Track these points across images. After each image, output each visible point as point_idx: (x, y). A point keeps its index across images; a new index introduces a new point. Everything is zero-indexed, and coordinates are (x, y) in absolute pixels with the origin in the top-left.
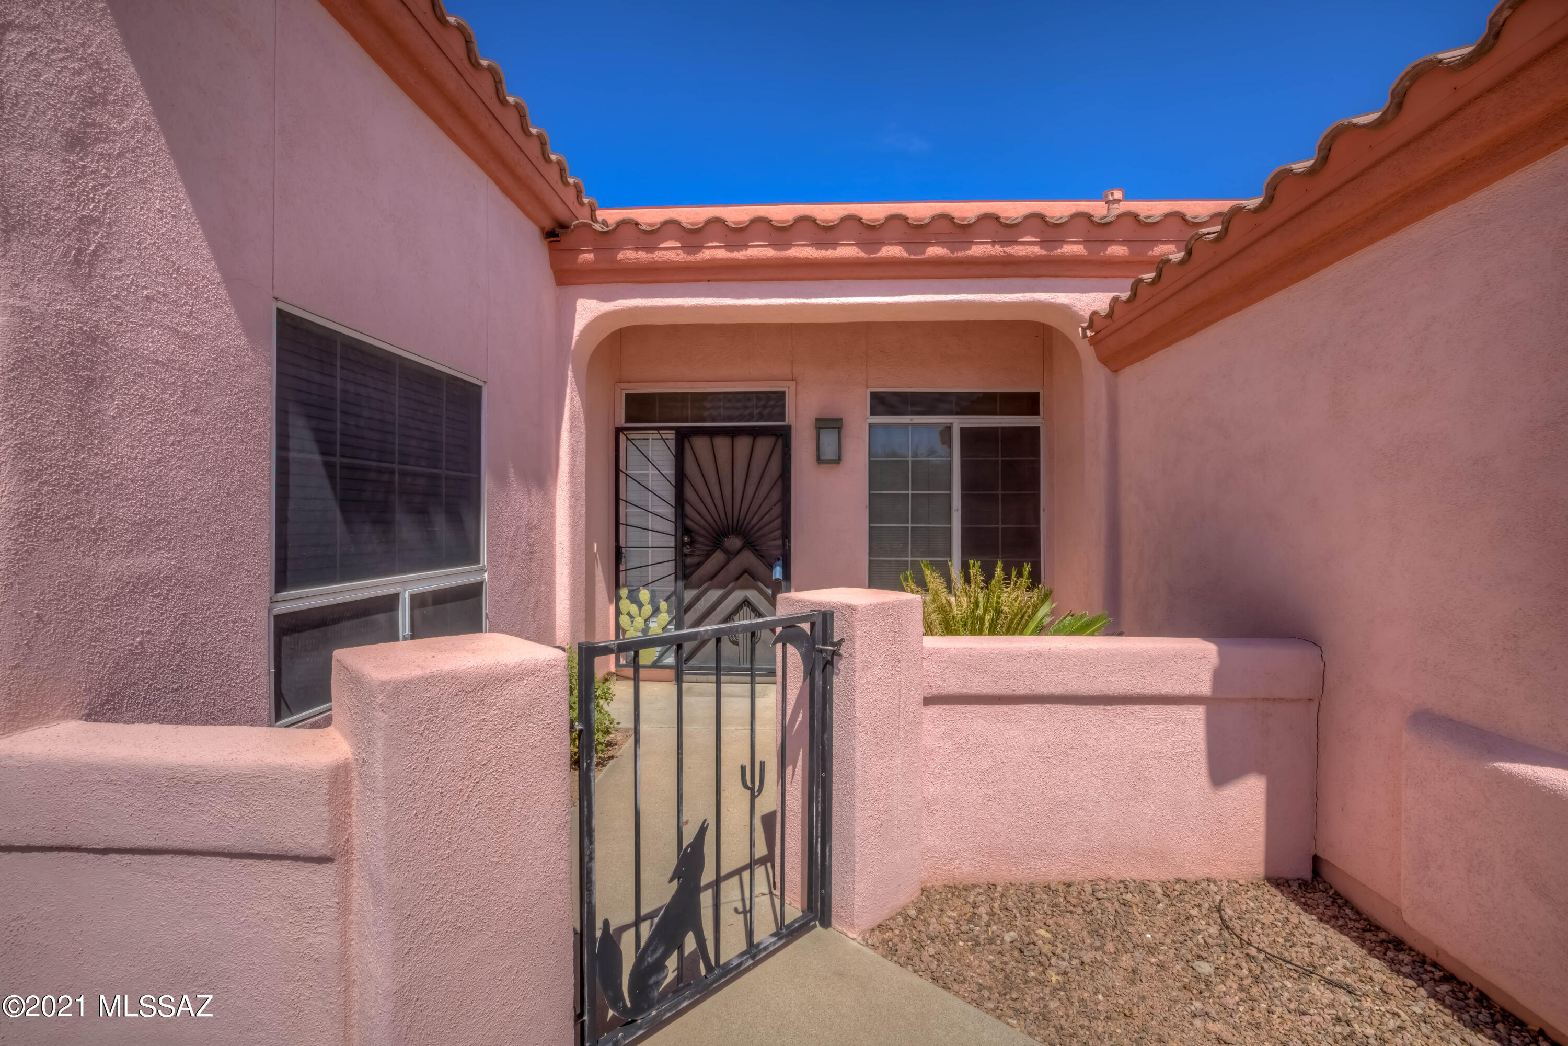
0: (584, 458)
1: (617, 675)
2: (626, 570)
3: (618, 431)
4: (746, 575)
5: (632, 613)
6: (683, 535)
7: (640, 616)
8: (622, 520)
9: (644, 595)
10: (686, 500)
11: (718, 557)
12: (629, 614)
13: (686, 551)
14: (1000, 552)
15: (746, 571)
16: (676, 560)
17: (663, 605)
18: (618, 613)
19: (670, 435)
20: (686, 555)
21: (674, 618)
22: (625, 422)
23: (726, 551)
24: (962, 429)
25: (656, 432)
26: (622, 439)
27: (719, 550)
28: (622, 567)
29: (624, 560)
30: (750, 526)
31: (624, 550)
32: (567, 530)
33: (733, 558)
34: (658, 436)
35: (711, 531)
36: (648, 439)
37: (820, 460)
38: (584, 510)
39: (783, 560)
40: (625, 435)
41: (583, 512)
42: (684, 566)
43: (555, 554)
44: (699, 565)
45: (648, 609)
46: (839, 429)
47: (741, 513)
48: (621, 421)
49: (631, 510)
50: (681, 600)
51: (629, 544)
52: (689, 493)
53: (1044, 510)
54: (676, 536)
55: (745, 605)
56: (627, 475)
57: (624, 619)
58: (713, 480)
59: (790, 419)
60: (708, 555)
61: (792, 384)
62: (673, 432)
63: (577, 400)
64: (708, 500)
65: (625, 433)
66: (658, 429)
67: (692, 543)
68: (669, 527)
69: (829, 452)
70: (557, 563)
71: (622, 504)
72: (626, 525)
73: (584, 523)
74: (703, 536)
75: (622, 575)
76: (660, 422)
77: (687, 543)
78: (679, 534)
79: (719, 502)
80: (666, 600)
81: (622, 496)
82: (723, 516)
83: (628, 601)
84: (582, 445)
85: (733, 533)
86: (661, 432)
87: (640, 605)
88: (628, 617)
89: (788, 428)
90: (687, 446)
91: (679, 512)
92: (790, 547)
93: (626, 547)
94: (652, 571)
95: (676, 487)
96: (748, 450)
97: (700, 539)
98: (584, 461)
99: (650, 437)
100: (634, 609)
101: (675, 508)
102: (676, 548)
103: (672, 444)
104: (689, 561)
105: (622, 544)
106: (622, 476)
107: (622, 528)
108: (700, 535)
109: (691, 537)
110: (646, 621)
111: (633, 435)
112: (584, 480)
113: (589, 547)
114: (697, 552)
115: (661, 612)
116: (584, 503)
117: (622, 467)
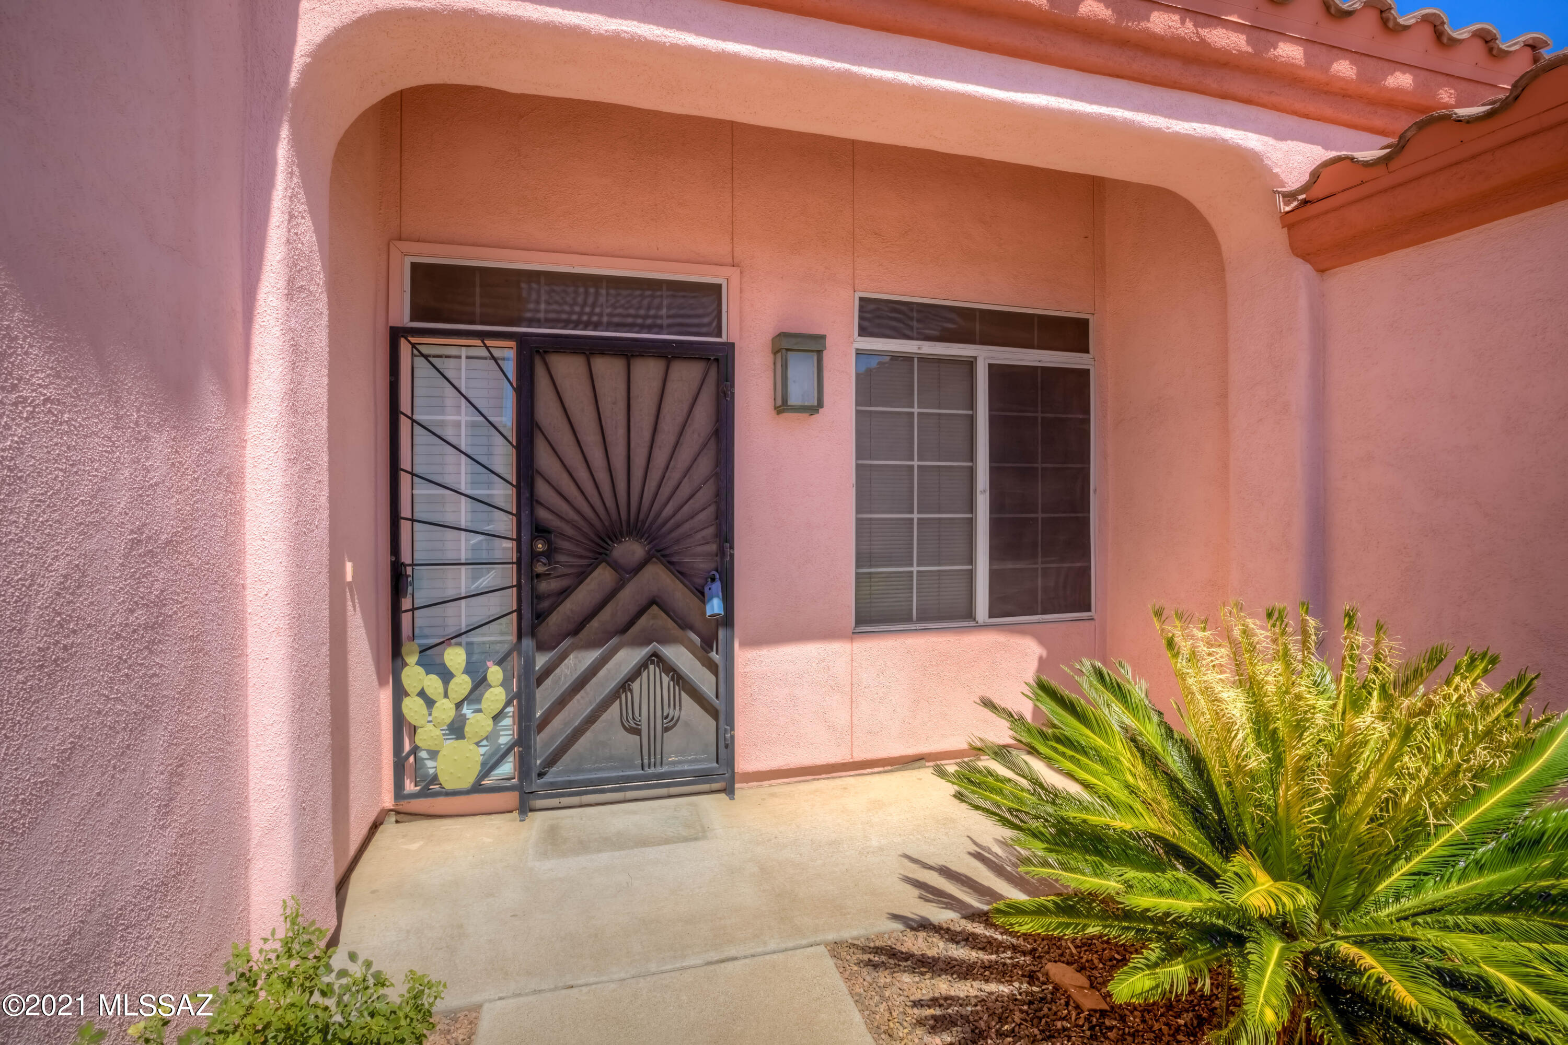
0: (325, 371)
1: (398, 813)
2: (413, 609)
3: (396, 335)
4: (655, 607)
5: (429, 692)
6: (533, 539)
7: (446, 695)
8: (405, 512)
9: (455, 657)
10: (538, 472)
11: (602, 577)
12: (422, 694)
13: (540, 569)
14: (1040, 554)
15: (653, 602)
16: (519, 586)
17: (495, 673)
18: (399, 693)
19: (507, 353)
20: (538, 576)
21: (518, 696)
22: (412, 320)
23: (615, 566)
24: (991, 366)
25: (479, 343)
26: (405, 349)
27: (604, 564)
28: (406, 604)
29: (410, 589)
30: (660, 521)
31: (409, 570)
32: (281, 546)
33: (629, 580)
34: (483, 352)
35: (586, 529)
36: (460, 357)
37: (783, 407)
38: (326, 493)
39: (721, 579)
40: (414, 346)
41: (323, 499)
42: (537, 597)
43: (244, 611)
44: (564, 593)
45: (462, 684)
46: (819, 353)
47: (644, 500)
48: (402, 316)
49: (423, 490)
50: (529, 664)
51: (419, 557)
52: (544, 459)
53: (1095, 490)
54: (518, 540)
55: (652, 662)
56: (413, 421)
57: (413, 707)
58: (591, 438)
59: (731, 331)
60: (582, 576)
61: (734, 273)
62: (513, 344)
63: (306, 225)
64: (582, 474)
65: (413, 340)
66: (482, 335)
67: (550, 553)
68: (504, 524)
69: (799, 392)
70: (251, 630)
71: (405, 479)
72: (413, 520)
73: (325, 524)
74: (569, 538)
75: (406, 619)
76: (482, 323)
77: (542, 554)
78: (525, 537)
79: (602, 476)
80: (499, 663)
81: (405, 463)
82: (610, 502)
83: (420, 670)
84: (321, 339)
85: (629, 534)
86: (489, 343)
87: (446, 676)
88: (420, 701)
89: (730, 347)
90: (540, 371)
91: (526, 494)
92: (732, 556)
93: (413, 565)
94: (467, 606)
95: (519, 448)
96: (656, 384)
97: (566, 545)
98: (325, 380)
99: (464, 352)
100: (433, 684)
101: (518, 487)
102: (519, 563)
103: (510, 367)
104: (544, 586)
105: (406, 558)
106: (405, 424)
107: (405, 526)
108: (562, 535)
109: (549, 542)
110: (459, 705)
111: (429, 345)
112: (325, 424)
113: (336, 572)
114: (562, 570)
115: (490, 686)
116: (325, 478)
117: (405, 406)
